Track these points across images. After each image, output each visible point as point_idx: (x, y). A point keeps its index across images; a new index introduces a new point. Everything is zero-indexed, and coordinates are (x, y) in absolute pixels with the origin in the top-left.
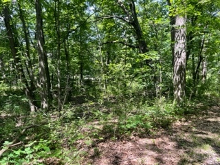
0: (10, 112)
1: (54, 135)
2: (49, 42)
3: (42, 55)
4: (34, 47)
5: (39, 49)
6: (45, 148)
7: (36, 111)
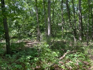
0: (67, 40)
1: (86, 52)
2: (84, 11)
3: (80, 17)
4: (76, 14)
5: (79, 15)
6: (83, 56)
7: (76, 41)
